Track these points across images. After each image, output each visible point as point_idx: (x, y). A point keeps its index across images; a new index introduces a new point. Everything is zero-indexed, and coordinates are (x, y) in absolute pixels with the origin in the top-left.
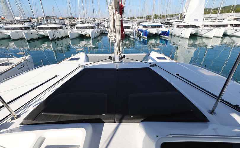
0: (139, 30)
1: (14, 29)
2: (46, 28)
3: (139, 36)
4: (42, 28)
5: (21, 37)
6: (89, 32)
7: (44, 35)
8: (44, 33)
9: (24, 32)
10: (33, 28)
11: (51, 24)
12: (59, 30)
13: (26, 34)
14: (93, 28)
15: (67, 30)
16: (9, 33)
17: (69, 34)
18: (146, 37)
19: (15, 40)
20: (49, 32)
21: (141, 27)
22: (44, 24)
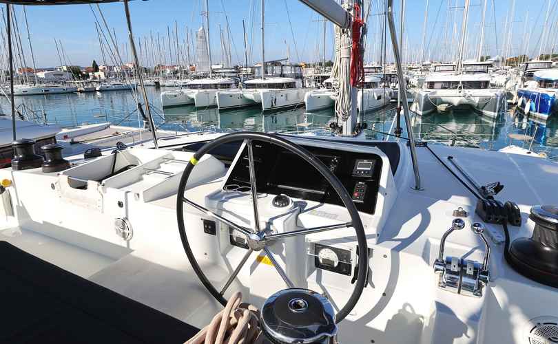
0: (519, 95)
1: (204, 87)
2: (260, 86)
4: (253, 86)
5: (211, 103)
7: (253, 101)
8: (255, 96)
9: (217, 92)
10: (237, 84)
11: (272, 76)
12: (285, 91)
13: (221, 96)
15: (303, 90)
16: (193, 94)
17: (306, 100)
20: (264, 93)
21: (533, 86)
22: (258, 78)
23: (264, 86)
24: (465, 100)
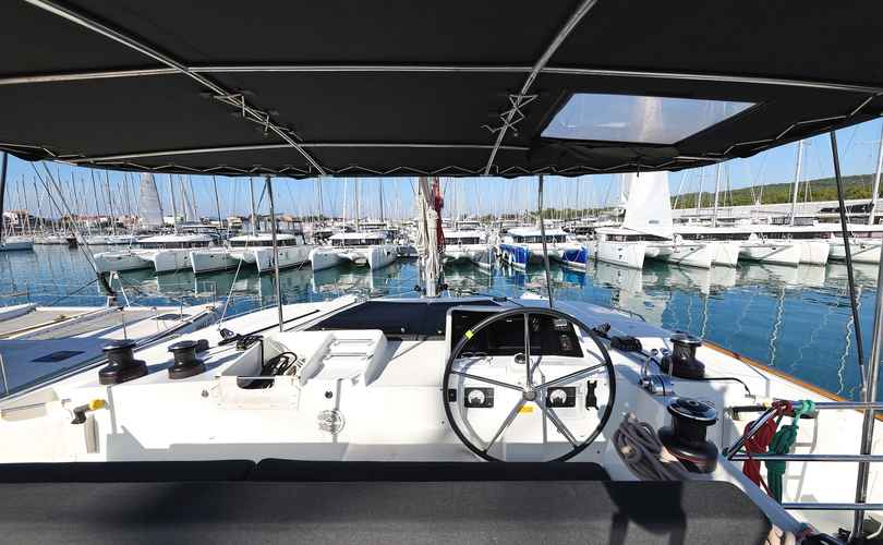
0: (502, 248)
1: (167, 245)
2: (251, 244)
3: (505, 264)
4: (242, 244)
5: (181, 266)
6: (368, 253)
7: (244, 261)
8: (246, 255)
9: (191, 252)
10: (218, 242)
11: (267, 232)
12: (284, 249)
13: (197, 258)
14: (377, 241)
15: (305, 247)
16: (152, 255)
17: (311, 258)
18: (524, 266)
19: (162, 273)
20: (259, 252)
21: (509, 241)
22: (247, 234)
23: (256, 244)
24: (463, 254)
